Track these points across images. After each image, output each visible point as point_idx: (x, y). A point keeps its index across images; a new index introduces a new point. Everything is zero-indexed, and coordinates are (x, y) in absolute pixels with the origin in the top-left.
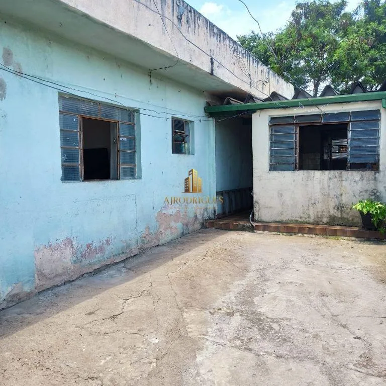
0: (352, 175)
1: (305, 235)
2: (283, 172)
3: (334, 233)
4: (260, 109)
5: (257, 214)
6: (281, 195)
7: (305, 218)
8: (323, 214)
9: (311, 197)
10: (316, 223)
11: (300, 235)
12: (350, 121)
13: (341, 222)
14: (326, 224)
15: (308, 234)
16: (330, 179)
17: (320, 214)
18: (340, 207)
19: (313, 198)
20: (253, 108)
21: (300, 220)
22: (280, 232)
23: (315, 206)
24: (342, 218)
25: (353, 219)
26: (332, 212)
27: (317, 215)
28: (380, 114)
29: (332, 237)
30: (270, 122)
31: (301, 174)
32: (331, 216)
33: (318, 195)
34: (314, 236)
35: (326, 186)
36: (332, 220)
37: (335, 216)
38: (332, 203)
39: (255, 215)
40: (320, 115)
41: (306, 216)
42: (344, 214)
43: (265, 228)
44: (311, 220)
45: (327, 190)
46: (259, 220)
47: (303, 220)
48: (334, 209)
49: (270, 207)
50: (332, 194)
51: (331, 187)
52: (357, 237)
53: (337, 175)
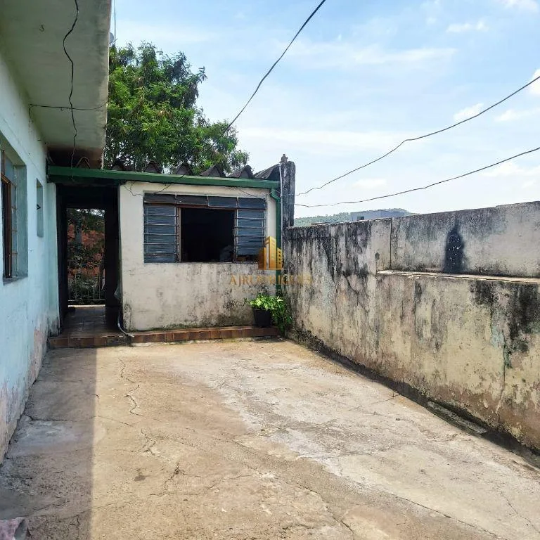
0: (241, 268)
1: (198, 342)
2: (163, 264)
3: (230, 336)
4: (131, 180)
5: (128, 321)
6: (161, 294)
7: (192, 321)
8: (212, 315)
9: (198, 294)
10: (204, 325)
11: (191, 342)
12: (238, 208)
13: (231, 322)
14: (215, 326)
15: (201, 339)
16: (219, 272)
17: (208, 315)
18: (230, 305)
19: (200, 296)
20: (121, 178)
21: (185, 324)
22: (166, 342)
23: (203, 305)
24: (232, 317)
25: (243, 317)
26: (222, 311)
27: (205, 316)
28: (266, 203)
29: (227, 340)
30: (144, 199)
31: (185, 268)
32: (220, 316)
33: (205, 292)
34: (208, 341)
35: (214, 280)
36: (223, 321)
37: (224, 315)
38: (222, 301)
39: (125, 322)
40: (206, 197)
41: (193, 319)
42: (234, 313)
43: (147, 339)
44: (198, 323)
45: (216, 286)
46: (131, 329)
47: (188, 323)
48: (224, 307)
49: (147, 311)
50: (221, 289)
51: (221, 281)
52: (252, 337)
53: (226, 269)
